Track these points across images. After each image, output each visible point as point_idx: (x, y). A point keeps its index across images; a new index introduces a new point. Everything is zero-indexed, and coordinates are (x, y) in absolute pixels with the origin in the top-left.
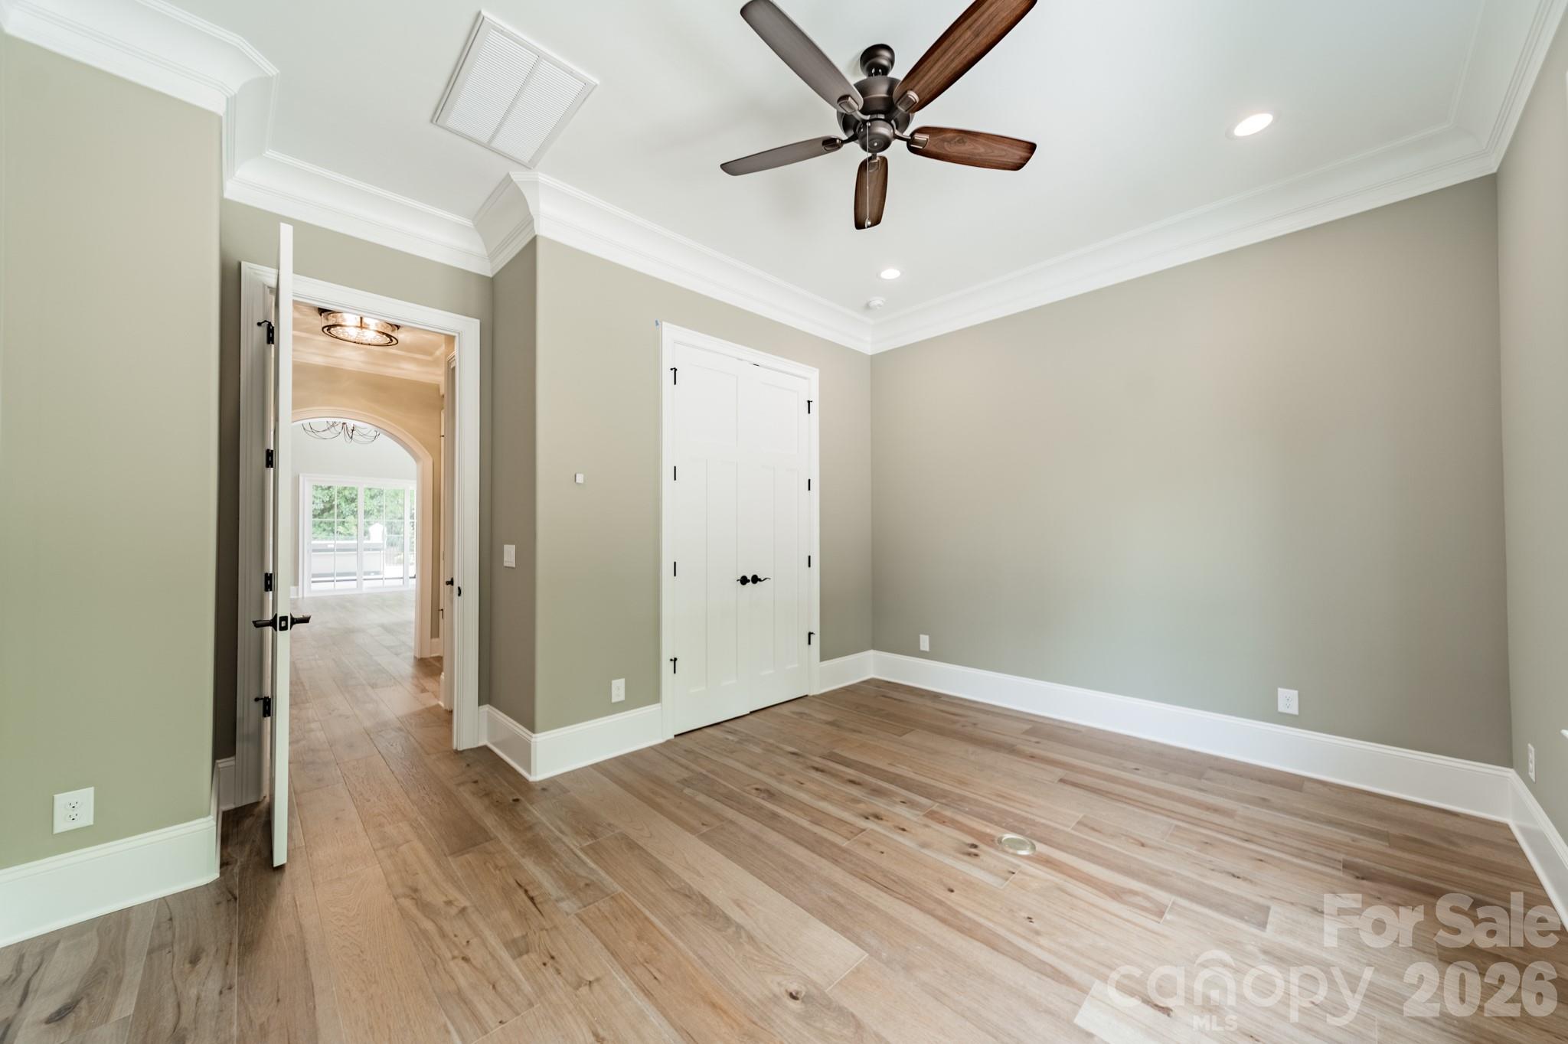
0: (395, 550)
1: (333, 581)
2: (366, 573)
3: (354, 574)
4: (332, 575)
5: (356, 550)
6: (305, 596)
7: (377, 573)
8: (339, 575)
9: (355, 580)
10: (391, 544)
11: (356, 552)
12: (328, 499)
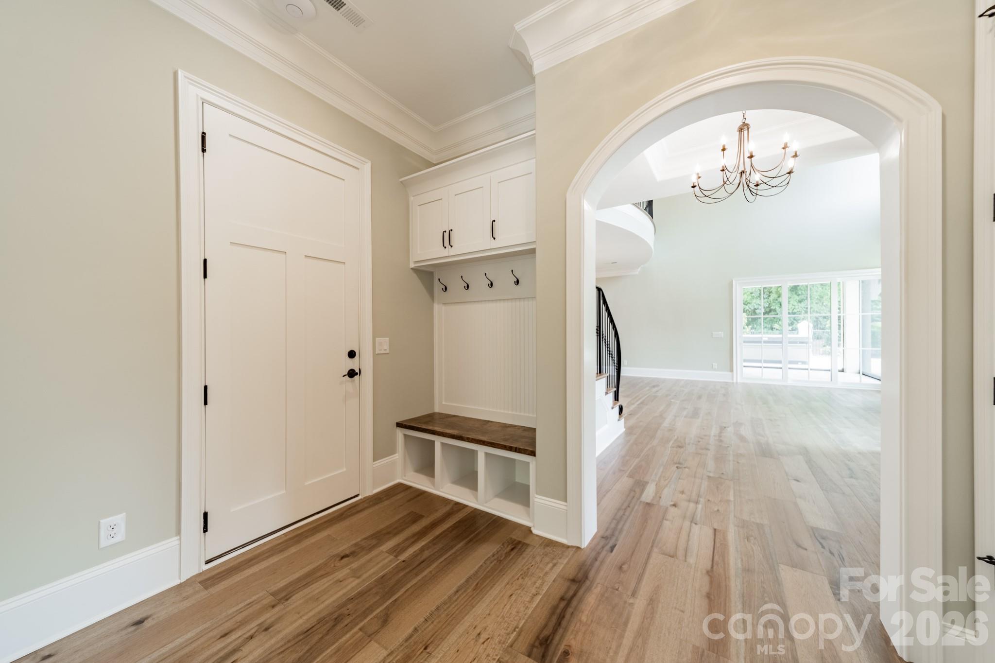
0: (821, 342)
1: (761, 367)
2: (790, 362)
3: (780, 362)
4: (760, 361)
5: (781, 342)
6: (738, 381)
7: (804, 363)
8: (766, 362)
9: (781, 368)
10: (817, 338)
11: (781, 344)
12: (767, 306)
